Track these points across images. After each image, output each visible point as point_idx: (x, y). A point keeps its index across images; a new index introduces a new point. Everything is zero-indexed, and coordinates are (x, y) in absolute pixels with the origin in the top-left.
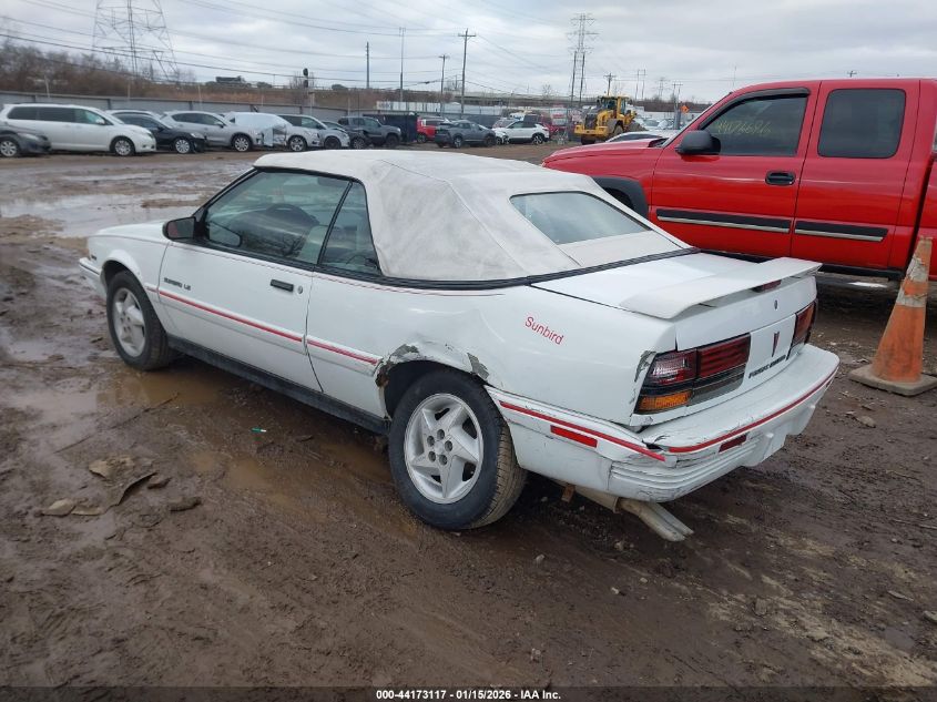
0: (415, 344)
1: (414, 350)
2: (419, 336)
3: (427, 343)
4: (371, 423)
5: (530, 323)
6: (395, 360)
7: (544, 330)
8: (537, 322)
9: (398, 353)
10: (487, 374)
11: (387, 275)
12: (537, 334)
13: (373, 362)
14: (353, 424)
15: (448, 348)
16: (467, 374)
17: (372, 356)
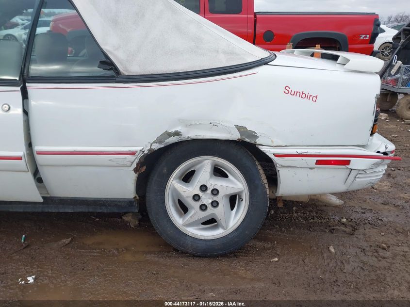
0: (179, 129)
1: (177, 133)
2: (181, 121)
3: (190, 125)
4: (116, 205)
5: (287, 90)
6: (156, 147)
7: (302, 95)
8: (294, 88)
9: (159, 141)
10: (256, 137)
11: (127, 74)
12: (297, 98)
13: (132, 154)
14: (92, 213)
15: (214, 125)
16: (234, 141)
17: (133, 149)
